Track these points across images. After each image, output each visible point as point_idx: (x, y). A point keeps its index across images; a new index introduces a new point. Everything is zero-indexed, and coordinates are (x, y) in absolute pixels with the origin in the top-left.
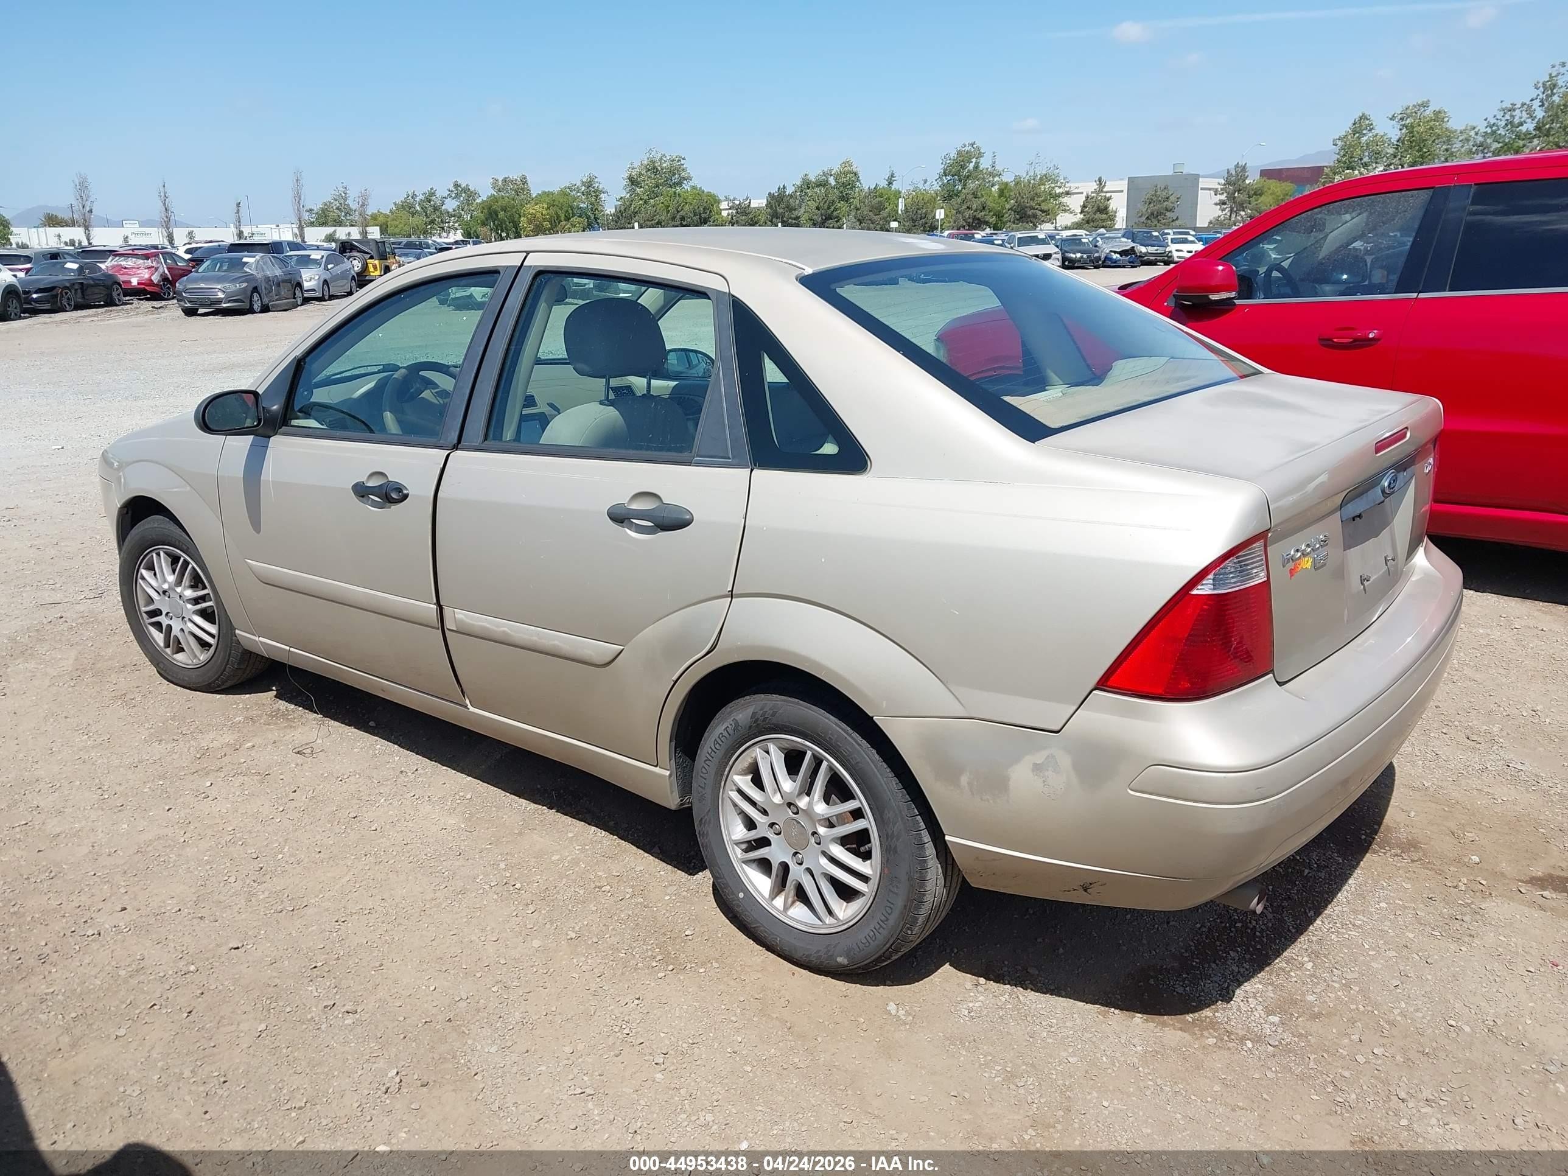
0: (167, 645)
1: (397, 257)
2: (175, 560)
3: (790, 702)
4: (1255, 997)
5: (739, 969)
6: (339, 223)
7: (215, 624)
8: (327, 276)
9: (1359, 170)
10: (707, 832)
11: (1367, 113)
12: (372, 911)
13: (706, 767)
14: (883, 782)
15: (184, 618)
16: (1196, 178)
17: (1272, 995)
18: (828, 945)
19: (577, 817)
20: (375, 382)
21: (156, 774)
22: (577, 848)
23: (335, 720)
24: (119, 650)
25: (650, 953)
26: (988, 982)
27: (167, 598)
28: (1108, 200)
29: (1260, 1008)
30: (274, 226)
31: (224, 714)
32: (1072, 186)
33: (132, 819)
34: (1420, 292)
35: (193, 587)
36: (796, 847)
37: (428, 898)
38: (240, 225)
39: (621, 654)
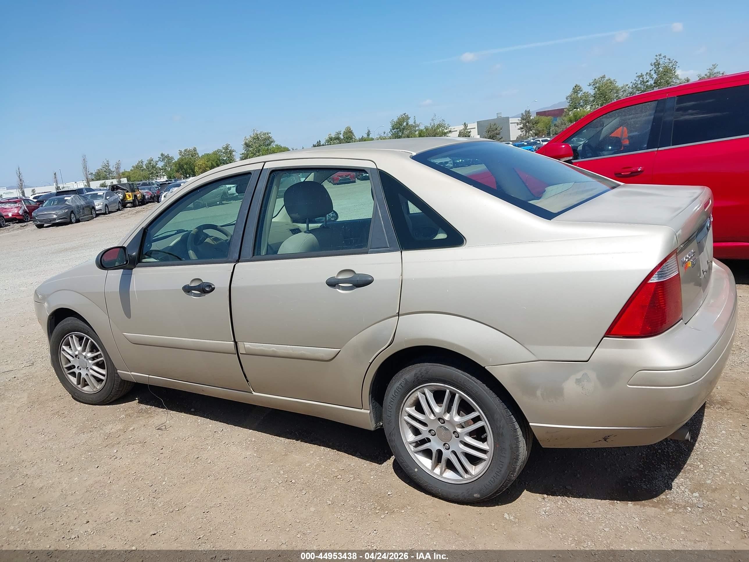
0: (79, 383)
1: (139, 190)
2: (81, 339)
3: (436, 365)
4: (682, 485)
5: (422, 508)
6: (105, 178)
7: (105, 369)
8: (107, 202)
9: (579, 109)
10: (394, 439)
11: (578, 84)
12: (221, 505)
13: (391, 405)
14: (491, 400)
15: (87, 368)
16: (508, 118)
17: (690, 483)
18: (468, 489)
19: (312, 443)
20: (181, 237)
21: (86, 450)
22: (317, 458)
23: (173, 410)
24: (49, 390)
25: (373, 506)
26: (548, 496)
27: (78, 359)
28: (470, 133)
29: (687, 490)
30: (74, 183)
31: (114, 415)
32: (452, 128)
33: (79, 474)
34: (658, 148)
35: (91, 351)
36: (445, 441)
37: (249, 494)
38: (57, 184)
39: (339, 353)
